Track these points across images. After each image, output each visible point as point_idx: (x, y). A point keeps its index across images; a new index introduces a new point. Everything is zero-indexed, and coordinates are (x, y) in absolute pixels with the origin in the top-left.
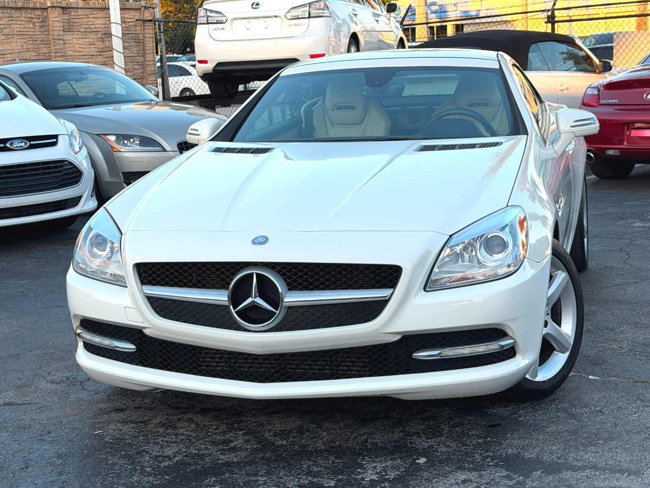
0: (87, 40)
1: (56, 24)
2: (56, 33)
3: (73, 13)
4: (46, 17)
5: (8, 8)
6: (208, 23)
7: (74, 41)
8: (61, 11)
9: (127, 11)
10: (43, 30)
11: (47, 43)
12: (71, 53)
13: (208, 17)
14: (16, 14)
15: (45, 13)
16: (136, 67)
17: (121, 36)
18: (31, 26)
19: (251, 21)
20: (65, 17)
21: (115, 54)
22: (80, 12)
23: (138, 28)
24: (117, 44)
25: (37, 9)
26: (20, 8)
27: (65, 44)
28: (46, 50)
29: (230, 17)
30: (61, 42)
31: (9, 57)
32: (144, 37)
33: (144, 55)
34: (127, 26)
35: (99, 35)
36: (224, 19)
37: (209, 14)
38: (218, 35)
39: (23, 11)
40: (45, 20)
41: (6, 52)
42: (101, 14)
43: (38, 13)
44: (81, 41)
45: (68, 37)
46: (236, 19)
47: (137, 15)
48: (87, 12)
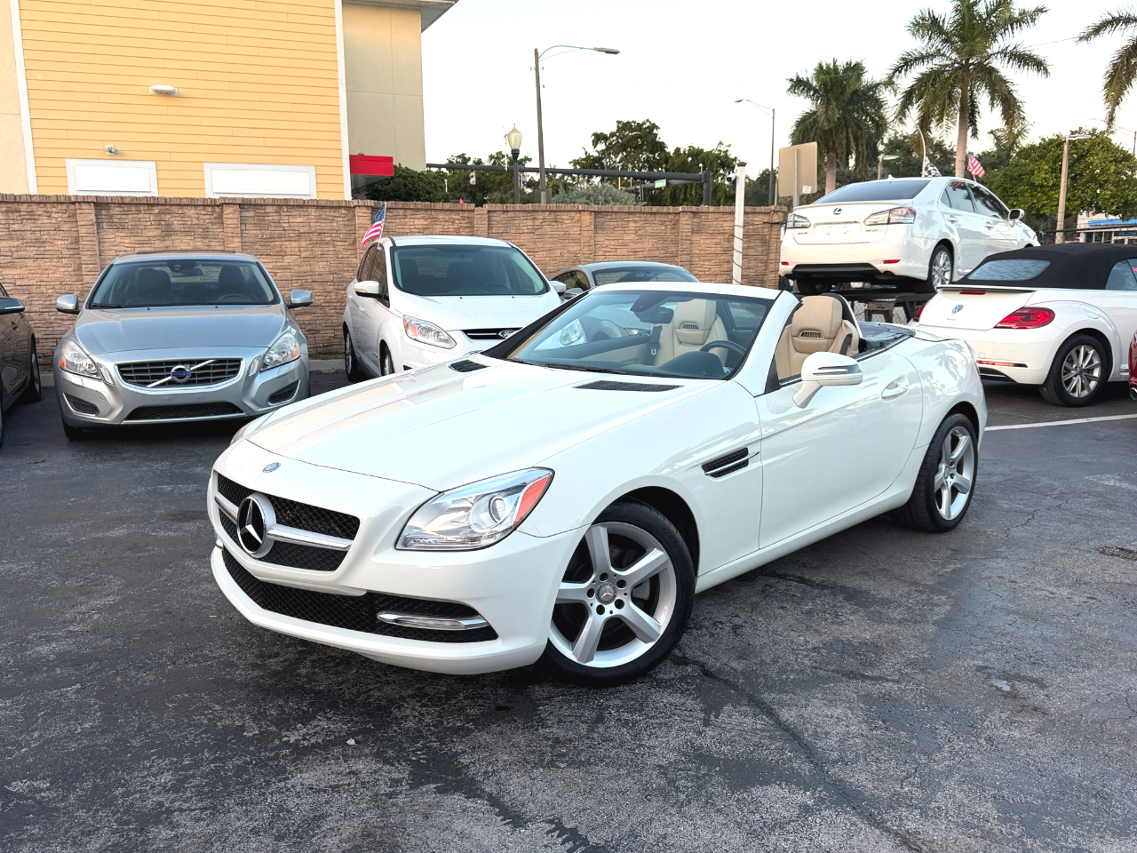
0: (714, 240)
1: (686, 227)
2: (684, 234)
3: (703, 217)
4: (678, 220)
5: (644, 213)
6: (794, 228)
7: (702, 241)
8: (692, 215)
9: (757, 215)
10: (673, 231)
11: (676, 243)
12: (697, 252)
13: (795, 222)
14: (652, 218)
15: (677, 217)
16: (759, 264)
17: (741, 237)
18: (663, 228)
19: (833, 226)
20: (695, 220)
21: (735, 253)
22: (710, 216)
23: (767, 230)
24: (738, 244)
25: (670, 214)
26: (655, 213)
27: (691, 243)
28: (674, 249)
29: (813, 222)
30: (688, 242)
31: (640, 254)
32: (770, 238)
33: (768, 254)
34: (755, 227)
35: (726, 236)
36: (808, 224)
37: (796, 219)
38: (801, 239)
39: (657, 216)
40: (676, 223)
41: (638, 250)
42: (730, 218)
43: (672, 217)
44: (708, 242)
45: (696, 238)
46: (819, 224)
47: (766, 219)
48: (717, 216)
